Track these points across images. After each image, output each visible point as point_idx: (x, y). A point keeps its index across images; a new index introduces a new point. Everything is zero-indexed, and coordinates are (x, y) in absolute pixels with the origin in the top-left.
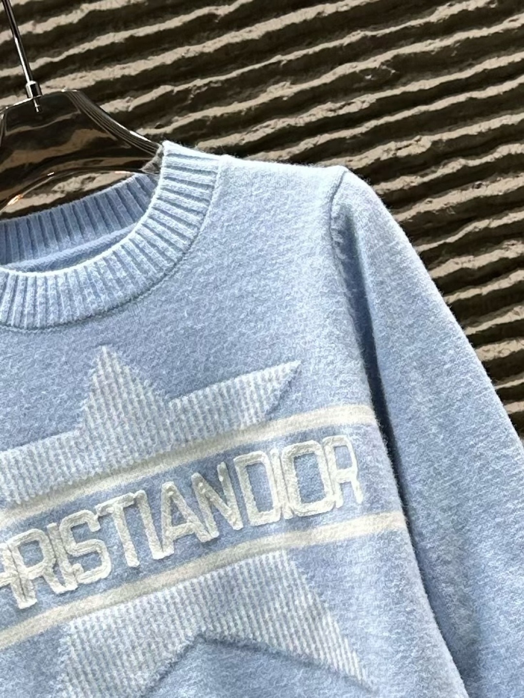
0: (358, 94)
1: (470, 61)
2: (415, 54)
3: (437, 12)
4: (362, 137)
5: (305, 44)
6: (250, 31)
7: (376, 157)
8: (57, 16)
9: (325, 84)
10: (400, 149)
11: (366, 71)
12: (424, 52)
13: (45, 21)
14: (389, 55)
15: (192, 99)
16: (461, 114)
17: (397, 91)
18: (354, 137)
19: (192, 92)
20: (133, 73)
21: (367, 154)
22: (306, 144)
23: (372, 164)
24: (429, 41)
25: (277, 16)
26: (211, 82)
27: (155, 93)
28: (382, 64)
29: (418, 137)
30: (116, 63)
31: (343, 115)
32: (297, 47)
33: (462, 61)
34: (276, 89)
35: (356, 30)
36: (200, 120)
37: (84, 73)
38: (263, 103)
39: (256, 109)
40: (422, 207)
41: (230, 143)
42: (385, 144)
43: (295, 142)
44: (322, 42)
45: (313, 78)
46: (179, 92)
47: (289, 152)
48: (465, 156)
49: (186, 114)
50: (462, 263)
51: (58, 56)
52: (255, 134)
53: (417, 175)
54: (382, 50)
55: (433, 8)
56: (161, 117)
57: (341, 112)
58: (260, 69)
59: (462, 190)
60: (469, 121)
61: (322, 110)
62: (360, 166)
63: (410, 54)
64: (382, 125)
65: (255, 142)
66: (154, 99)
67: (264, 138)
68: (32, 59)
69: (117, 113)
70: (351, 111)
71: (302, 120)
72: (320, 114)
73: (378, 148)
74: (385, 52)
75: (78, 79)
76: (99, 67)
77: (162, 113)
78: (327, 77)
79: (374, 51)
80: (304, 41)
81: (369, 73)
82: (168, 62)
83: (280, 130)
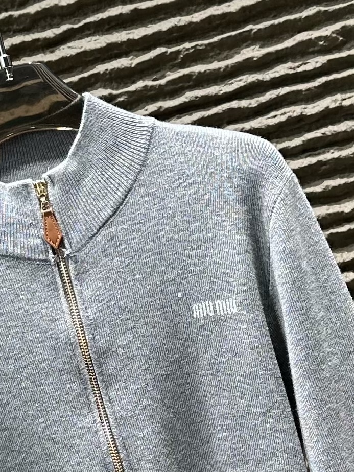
0: (313, 56)
4: (316, 90)
5: (272, 16)
6: (229, 6)
7: (326, 106)
9: (286, 48)
10: (345, 99)
11: (319, 38)
14: (338, 26)
17: (344, 54)
18: (309, 90)
19: (182, 53)
20: (136, 38)
21: (318, 103)
22: (271, 95)
23: (323, 111)
26: (197, 45)
28: (333, 32)
30: (122, 29)
31: (300, 72)
32: (265, 19)
34: (248, 51)
35: (312, 6)
36: (187, 75)
37: (97, 37)
38: (238, 62)
39: (232, 67)
43: (261, 93)
46: (171, 53)
47: (257, 101)
51: (77, 24)
52: (231, 86)
54: (331, 22)
56: (157, 72)
57: (299, 70)
58: (236, 35)
62: (313, 113)
64: (331, 81)
66: (152, 58)
67: (237, 89)
68: (58, 26)
69: (123, 69)
70: (307, 70)
71: (267, 75)
72: (282, 71)
73: (328, 98)
74: (335, 23)
75: (93, 42)
76: (110, 32)
77: (158, 69)
78: (288, 43)
79: (326, 23)
80: (271, 14)
81: (322, 39)
82: (164, 29)
83: (250, 83)
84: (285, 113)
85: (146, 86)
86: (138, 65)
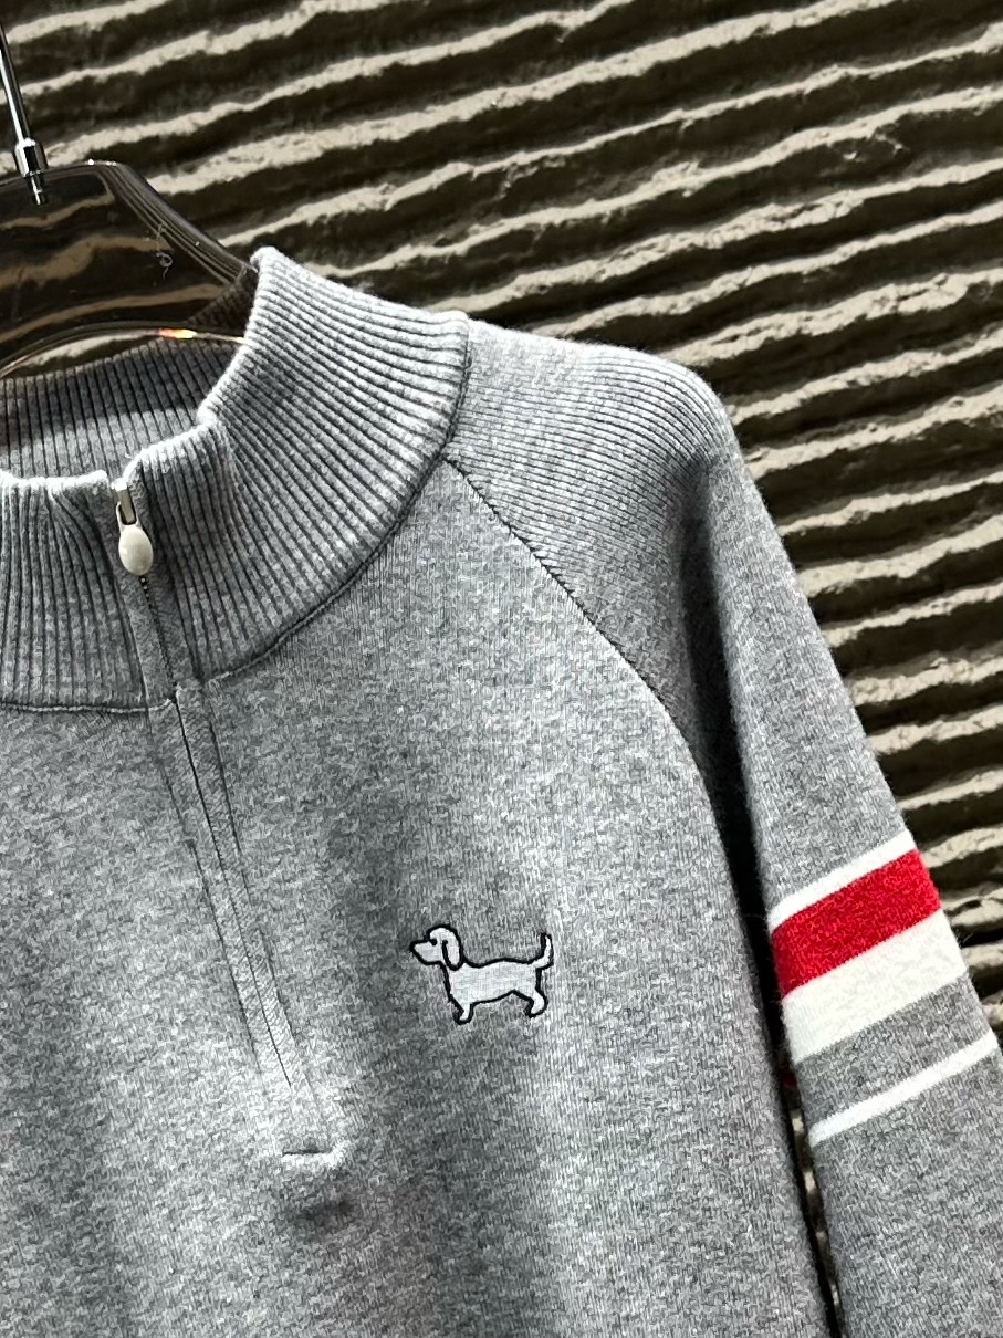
2: (943, 113)
3: (987, 35)
8: (255, 22)
12: (959, 111)
13: (231, 31)
15: (508, 189)
24: (971, 90)
25: (678, 33)
27: (438, 176)
29: (941, 277)
40: (943, 413)
41: (577, 278)
42: (878, 287)
44: (761, 87)
45: (741, 155)
49: (496, 220)
53: (936, 351)
55: (982, 27)
61: (758, 219)
63: (932, 114)
65: (624, 277)
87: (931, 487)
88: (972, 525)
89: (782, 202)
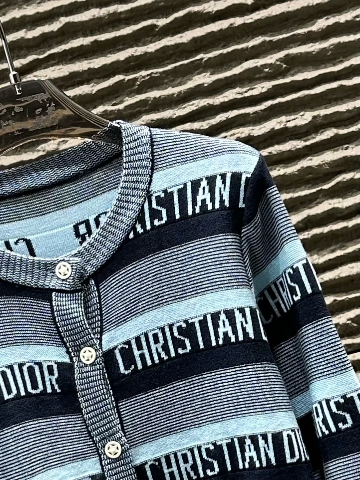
0: (259, 81)
1: (341, 59)
2: (301, 53)
3: (317, 24)
4: (261, 113)
5: (221, 46)
6: (181, 37)
7: (272, 127)
8: (43, 26)
9: (235, 75)
10: (289, 121)
11: (265, 66)
12: (307, 52)
13: (34, 29)
14: (282, 54)
15: (138, 85)
16: (334, 96)
17: (288, 80)
18: (256, 112)
19: (139, 80)
20: (96, 67)
21: (264, 125)
22: (220, 117)
23: (269, 132)
24: (311, 44)
25: (200, 26)
26: (152, 73)
27: (112, 80)
28: (277, 60)
29: (302, 113)
30: (84, 59)
31: (248, 97)
32: (214, 49)
33: (335, 59)
34: (199, 78)
35: (258, 37)
36: (144, 100)
37: (61, 66)
38: (191, 88)
39: (185, 92)
40: (305, 163)
41: (165, 117)
42: (278, 117)
43: (213, 116)
44: (233, 45)
45: (226, 70)
46: (129, 80)
47: (209, 123)
48: (336, 127)
49: (134, 96)
50: (334, 204)
51: (42, 54)
52: (184, 110)
53: (301, 140)
54: (275, 50)
55: (315, 21)
56: (116, 97)
57: (247, 95)
58: (188, 64)
59: (334, 151)
60: (340, 102)
61: (233, 93)
62: (260, 134)
63: (297, 53)
64: (276, 104)
65: (183, 116)
66: (111, 85)
67: (190, 113)
68: (25, 56)
69: (84, 95)
70: (254, 94)
71: (218, 100)
72: (231, 95)
73: (273, 120)
74: (279, 52)
75: (57, 71)
76: (72, 62)
77: (117, 95)
78: (236, 70)
79: (271, 51)
80: (220, 44)
81: (267, 66)
82: (122, 59)
83: (202, 107)
84: (234, 134)
85: (106, 111)
86: (98, 91)
87: (301, 191)
88: (317, 204)
89: (242, 87)
